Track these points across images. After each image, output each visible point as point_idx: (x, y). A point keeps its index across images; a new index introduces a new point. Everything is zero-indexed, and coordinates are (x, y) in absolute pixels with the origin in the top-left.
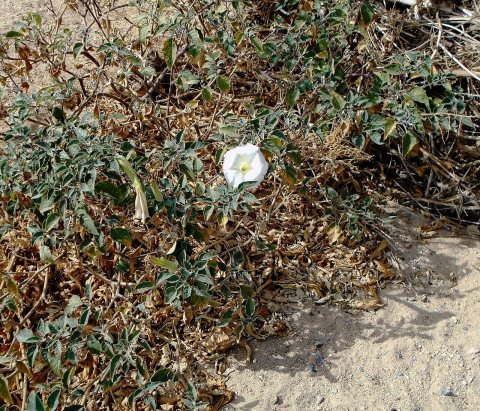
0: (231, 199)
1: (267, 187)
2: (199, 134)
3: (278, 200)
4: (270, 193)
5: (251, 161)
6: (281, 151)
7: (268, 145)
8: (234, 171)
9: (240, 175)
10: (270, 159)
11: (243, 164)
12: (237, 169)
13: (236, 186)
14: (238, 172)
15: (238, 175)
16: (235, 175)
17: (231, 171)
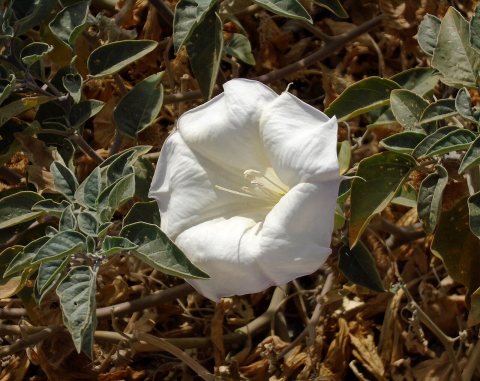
9: (198, 198)
14: (208, 182)
15: (193, 191)
16: (183, 180)
17: (185, 155)
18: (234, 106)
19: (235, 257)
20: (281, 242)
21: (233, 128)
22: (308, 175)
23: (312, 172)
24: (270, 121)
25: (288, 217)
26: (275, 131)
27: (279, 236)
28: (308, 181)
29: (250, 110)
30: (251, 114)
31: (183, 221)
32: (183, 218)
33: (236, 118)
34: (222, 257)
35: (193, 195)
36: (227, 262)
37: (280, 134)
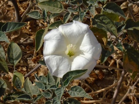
0: (54, 95)
1: (109, 74)
2: (18, 10)
3: (122, 90)
4: (111, 82)
5: (79, 44)
6: (119, 30)
7: (102, 22)
8: (58, 57)
9: (66, 62)
10: (104, 40)
11: (69, 48)
12: (62, 54)
13: (61, 76)
14: (63, 58)
15: (64, 61)
16: (60, 61)
17: (54, 57)
18: (55, 37)
19: (88, 61)
20: (94, 48)
21: (59, 41)
22: (85, 32)
23: (85, 31)
24: (66, 32)
25: (90, 43)
26: (69, 32)
27: (93, 47)
28: (86, 33)
29: (59, 34)
30: (60, 35)
31: (69, 68)
32: (68, 68)
33: (58, 38)
34: (86, 64)
35: (64, 62)
36: (87, 64)
37: (71, 31)
